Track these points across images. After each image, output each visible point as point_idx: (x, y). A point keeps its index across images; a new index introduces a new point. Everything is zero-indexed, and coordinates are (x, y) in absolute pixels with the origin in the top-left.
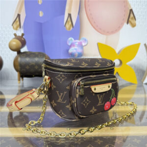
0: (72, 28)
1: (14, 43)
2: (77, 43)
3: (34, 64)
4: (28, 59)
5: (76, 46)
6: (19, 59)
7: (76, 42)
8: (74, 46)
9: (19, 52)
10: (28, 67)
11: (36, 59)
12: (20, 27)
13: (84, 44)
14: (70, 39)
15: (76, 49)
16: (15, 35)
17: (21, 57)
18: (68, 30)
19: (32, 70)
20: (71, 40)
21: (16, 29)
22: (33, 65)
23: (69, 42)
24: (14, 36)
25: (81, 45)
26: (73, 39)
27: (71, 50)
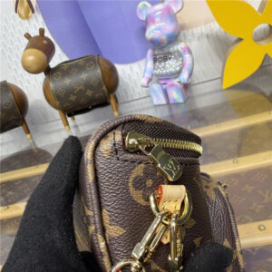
1: (31, 58)
2: (159, 13)
4: (67, 81)
5: (157, 19)
8: (153, 22)
10: (73, 98)
11: (84, 76)
13: (175, 9)
14: (141, 5)
16: (27, 36)
17: (54, 81)
19: (83, 101)
21: (27, 17)
23: (140, 11)
25: (170, 15)
27: (152, 32)
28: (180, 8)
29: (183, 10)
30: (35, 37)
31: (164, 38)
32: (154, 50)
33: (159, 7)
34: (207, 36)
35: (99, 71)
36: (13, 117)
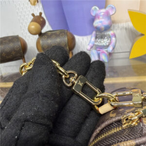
1: (33, 27)
4: (49, 41)
5: (101, 17)
7: (101, 13)
8: (99, 18)
11: (58, 40)
12: (38, 2)
14: (93, 8)
16: (33, 15)
20: (95, 10)
21: (34, 4)
23: (93, 11)
24: (32, 17)
25: (108, 16)
26: (98, 8)
27: (97, 23)
28: (114, 13)
29: (116, 14)
30: (37, 16)
31: (103, 27)
32: (96, 32)
33: (103, 11)
34: (126, 29)
35: (66, 39)
36: (19, 55)
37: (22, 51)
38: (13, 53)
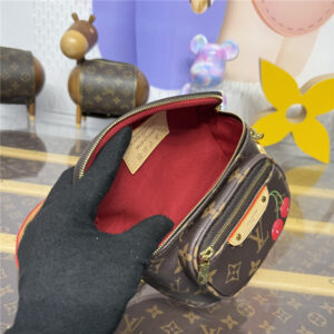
0: (206, 7)
2: (213, 53)
3: (112, 92)
4: (100, 80)
5: (210, 58)
6: (82, 77)
8: (205, 59)
9: (82, 61)
10: (98, 99)
11: (118, 82)
14: (198, 37)
15: (208, 68)
16: (75, 17)
18: (196, 12)
20: (200, 41)
22: (110, 95)
23: (195, 44)
24: (72, 21)
26: (205, 40)
30: (83, 22)
33: (216, 47)
34: (243, 94)
35: (135, 83)
37: (33, 87)
38: (16, 86)
